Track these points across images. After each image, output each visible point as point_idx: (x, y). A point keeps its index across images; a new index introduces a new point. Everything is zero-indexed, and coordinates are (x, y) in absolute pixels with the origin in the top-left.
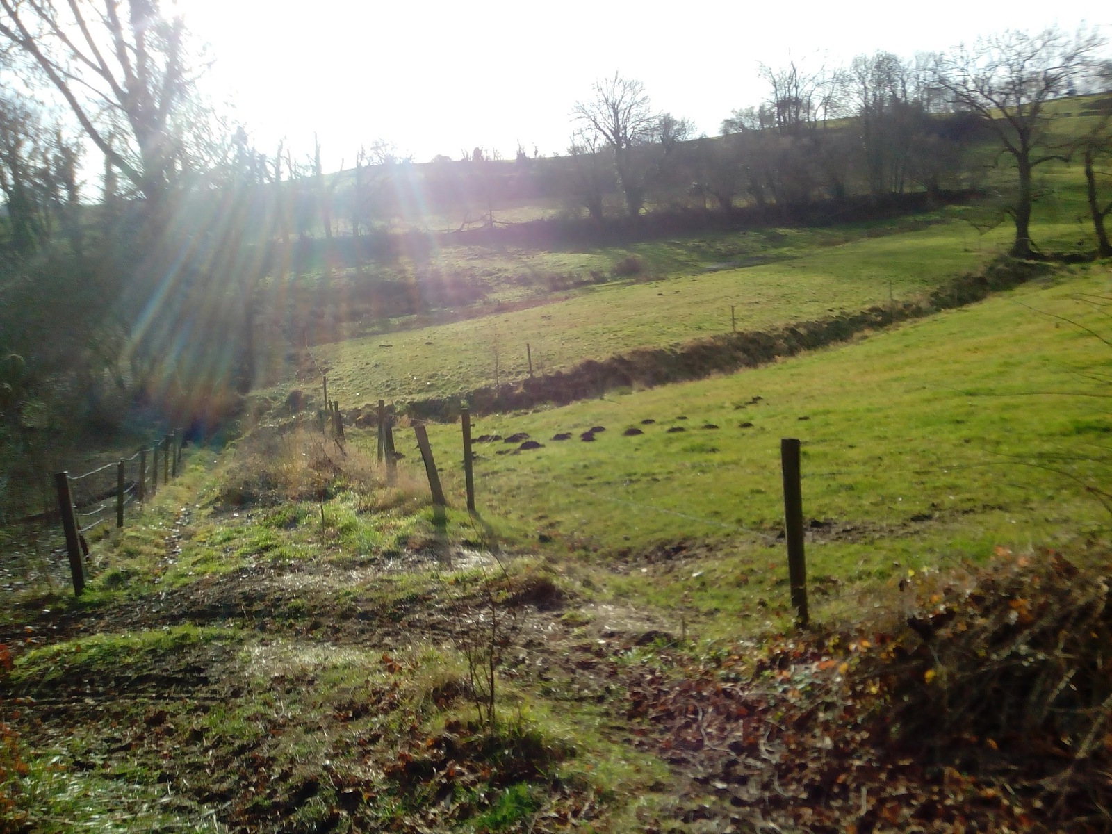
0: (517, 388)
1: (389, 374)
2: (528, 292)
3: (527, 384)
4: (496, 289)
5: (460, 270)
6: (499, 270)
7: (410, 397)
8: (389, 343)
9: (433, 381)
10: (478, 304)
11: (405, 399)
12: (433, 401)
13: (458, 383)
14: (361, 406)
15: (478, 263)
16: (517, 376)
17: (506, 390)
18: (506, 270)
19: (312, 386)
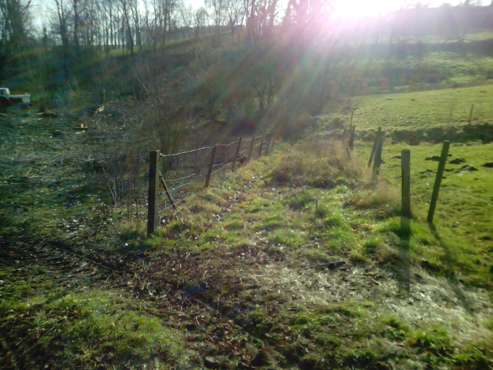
0: (458, 130)
1: (387, 114)
2: (473, 78)
3: (466, 128)
4: (455, 75)
5: (438, 64)
6: (460, 66)
7: (395, 128)
8: (391, 98)
9: (411, 120)
10: (444, 82)
11: (392, 128)
12: (408, 131)
13: (424, 123)
14: (367, 130)
15: (449, 61)
16: (460, 122)
17: (452, 130)
18: (464, 66)
19: (346, 116)
